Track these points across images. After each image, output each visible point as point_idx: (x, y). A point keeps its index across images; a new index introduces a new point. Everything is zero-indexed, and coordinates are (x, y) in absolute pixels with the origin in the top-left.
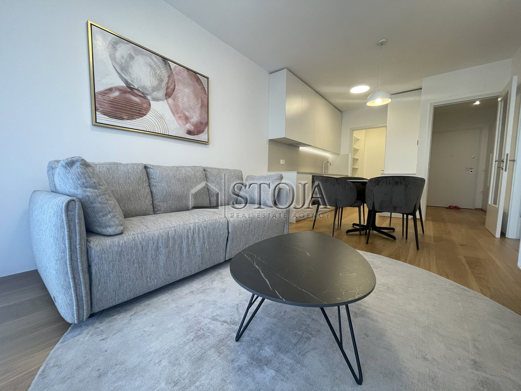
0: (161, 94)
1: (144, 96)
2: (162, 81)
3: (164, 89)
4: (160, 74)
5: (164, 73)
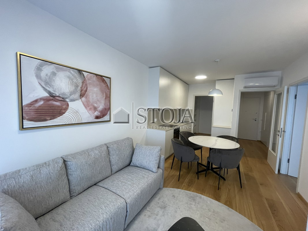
1: (63, 100)
2: (77, 86)
3: (79, 92)
4: (76, 82)
5: (80, 81)
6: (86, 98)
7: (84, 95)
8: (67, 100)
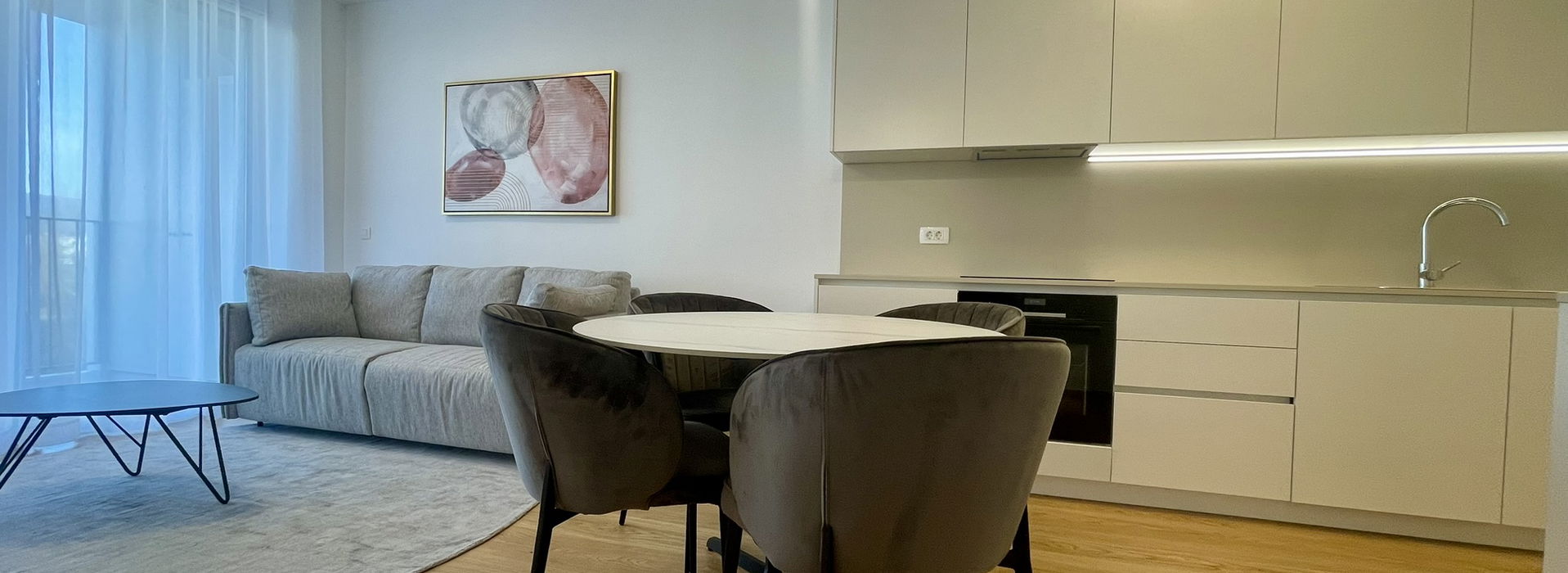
0: (521, 143)
1: (497, 157)
2: (523, 120)
3: (526, 132)
4: (521, 110)
5: (528, 105)
6: (541, 145)
7: (537, 139)
8: (503, 156)
